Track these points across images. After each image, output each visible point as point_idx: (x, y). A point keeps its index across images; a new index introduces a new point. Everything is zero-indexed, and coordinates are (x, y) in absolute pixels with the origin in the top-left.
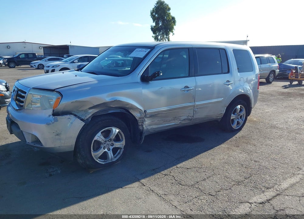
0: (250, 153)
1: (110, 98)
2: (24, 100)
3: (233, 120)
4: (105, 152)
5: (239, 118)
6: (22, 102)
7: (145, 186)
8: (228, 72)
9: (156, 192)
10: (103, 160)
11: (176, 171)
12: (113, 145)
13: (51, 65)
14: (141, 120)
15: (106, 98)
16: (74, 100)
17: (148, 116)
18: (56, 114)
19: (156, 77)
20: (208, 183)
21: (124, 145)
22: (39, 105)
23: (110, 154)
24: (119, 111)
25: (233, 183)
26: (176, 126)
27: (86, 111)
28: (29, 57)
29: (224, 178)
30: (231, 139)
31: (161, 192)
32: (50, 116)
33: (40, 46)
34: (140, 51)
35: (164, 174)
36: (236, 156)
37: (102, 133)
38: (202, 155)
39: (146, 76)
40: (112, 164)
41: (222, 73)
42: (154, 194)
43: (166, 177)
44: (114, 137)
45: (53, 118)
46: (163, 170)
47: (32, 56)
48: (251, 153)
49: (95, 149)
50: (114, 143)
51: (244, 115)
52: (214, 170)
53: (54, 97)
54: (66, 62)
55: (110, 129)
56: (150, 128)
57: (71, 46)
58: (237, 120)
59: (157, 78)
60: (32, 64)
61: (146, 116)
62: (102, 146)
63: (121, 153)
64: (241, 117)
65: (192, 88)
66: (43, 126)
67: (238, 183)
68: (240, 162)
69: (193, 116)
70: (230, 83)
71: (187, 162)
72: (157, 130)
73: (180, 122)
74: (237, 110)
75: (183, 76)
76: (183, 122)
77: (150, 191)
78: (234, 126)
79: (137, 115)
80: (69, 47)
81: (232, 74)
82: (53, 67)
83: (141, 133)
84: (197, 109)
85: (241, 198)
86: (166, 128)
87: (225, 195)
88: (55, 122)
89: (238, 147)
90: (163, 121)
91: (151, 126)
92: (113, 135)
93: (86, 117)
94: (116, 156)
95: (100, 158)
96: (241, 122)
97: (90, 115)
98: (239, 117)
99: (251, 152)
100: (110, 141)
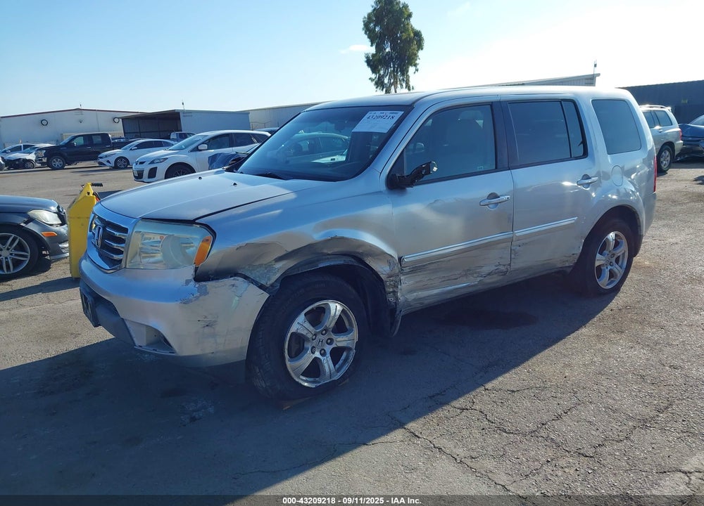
0: (654, 346)
1: (322, 233)
2: (123, 247)
3: (599, 268)
4: (316, 358)
5: (614, 262)
6: (119, 252)
7: (419, 437)
8: (585, 154)
9: (448, 451)
10: (311, 379)
11: (485, 398)
12: (330, 342)
13: (147, 158)
14: (392, 281)
15: (312, 233)
16: (243, 243)
17: (407, 270)
18: (201, 277)
19: (423, 175)
20: (570, 426)
21: (356, 340)
22: (159, 257)
23: (327, 363)
24: (342, 262)
25: (631, 424)
26: (471, 290)
27: (269, 267)
28: (95, 143)
29: (605, 412)
30: (599, 315)
31: (461, 452)
32: (187, 282)
33: (114, 116)
34: (378, 117)
35: (457, 406)
36: (622, 355)
37: (305, 315)
38: (539, 356)
39: (398, 175)
40: (332, 387)
41: (571, 158)
42: (444, 457)
43: (464, 414)
44: (333, 324)
45: (197, 286)
46: (455, 399)
47: (99, 140)
48: (658, 347)
49: (293, 354)
50: (333, 336)
51: (624, 254)
52: (576, 393)
53: (196, 238)
54: (180, 149)
55: (323, 306)
56: (413, 298)
57: (184, 112)
58: (609, 267)
59: (426, 178)
60: (101, 158)
61: (401, 271)
62: (308, 345)
63: (351, 359)
64: (617, 261)
65: (507, 197)
66: (173, 307)
67: (644, 423)
68: (635, 369)
69: (510, 265)
70: (589, 181)
71: (507, 375)
72: (426, 302)
73: (479, 279)
74: (609, 245)
75: (483, 170)
76: (488, 280)
77: (434, 450)
78: (604, 282)
79: (382, 269)
80: (181, 115)
81: (593, 160)
82: (152, 162)
83: (393, 311)
84: (518, 248)
85: (660, 460)
86: (449, 296)
87: (617, 454)
88: (200, 295)
89: (622, 332)
90: (440, 280)
91: (415, 294)
92: (331, 319)
93: (269, 279)
94: (338, 369)
95: (306, 373)
96: (619, 271)
97: (278, 275)
98: (613, 260)
99: (657, 343)
100: (324, 332)
